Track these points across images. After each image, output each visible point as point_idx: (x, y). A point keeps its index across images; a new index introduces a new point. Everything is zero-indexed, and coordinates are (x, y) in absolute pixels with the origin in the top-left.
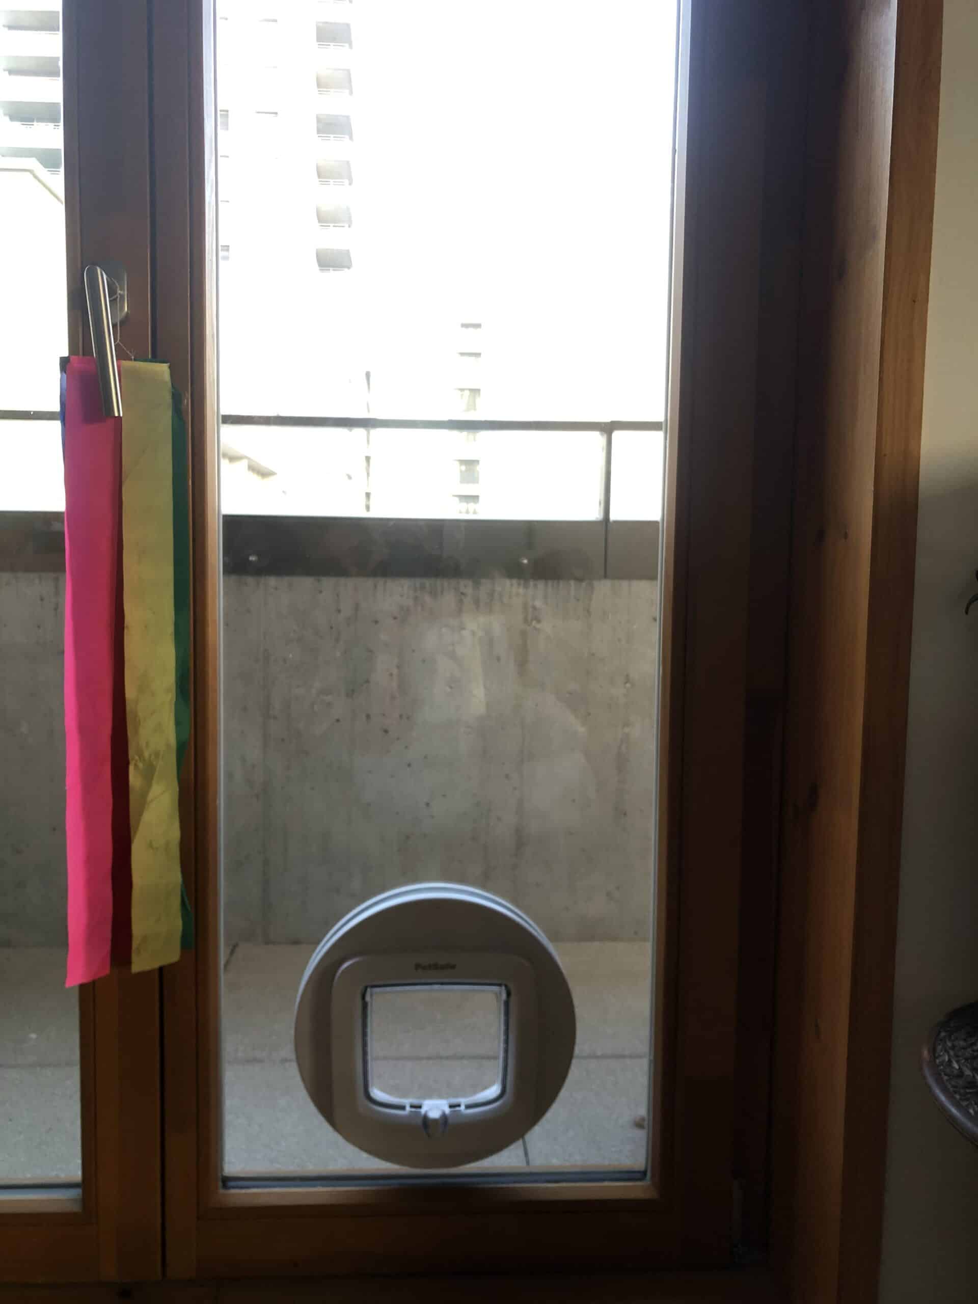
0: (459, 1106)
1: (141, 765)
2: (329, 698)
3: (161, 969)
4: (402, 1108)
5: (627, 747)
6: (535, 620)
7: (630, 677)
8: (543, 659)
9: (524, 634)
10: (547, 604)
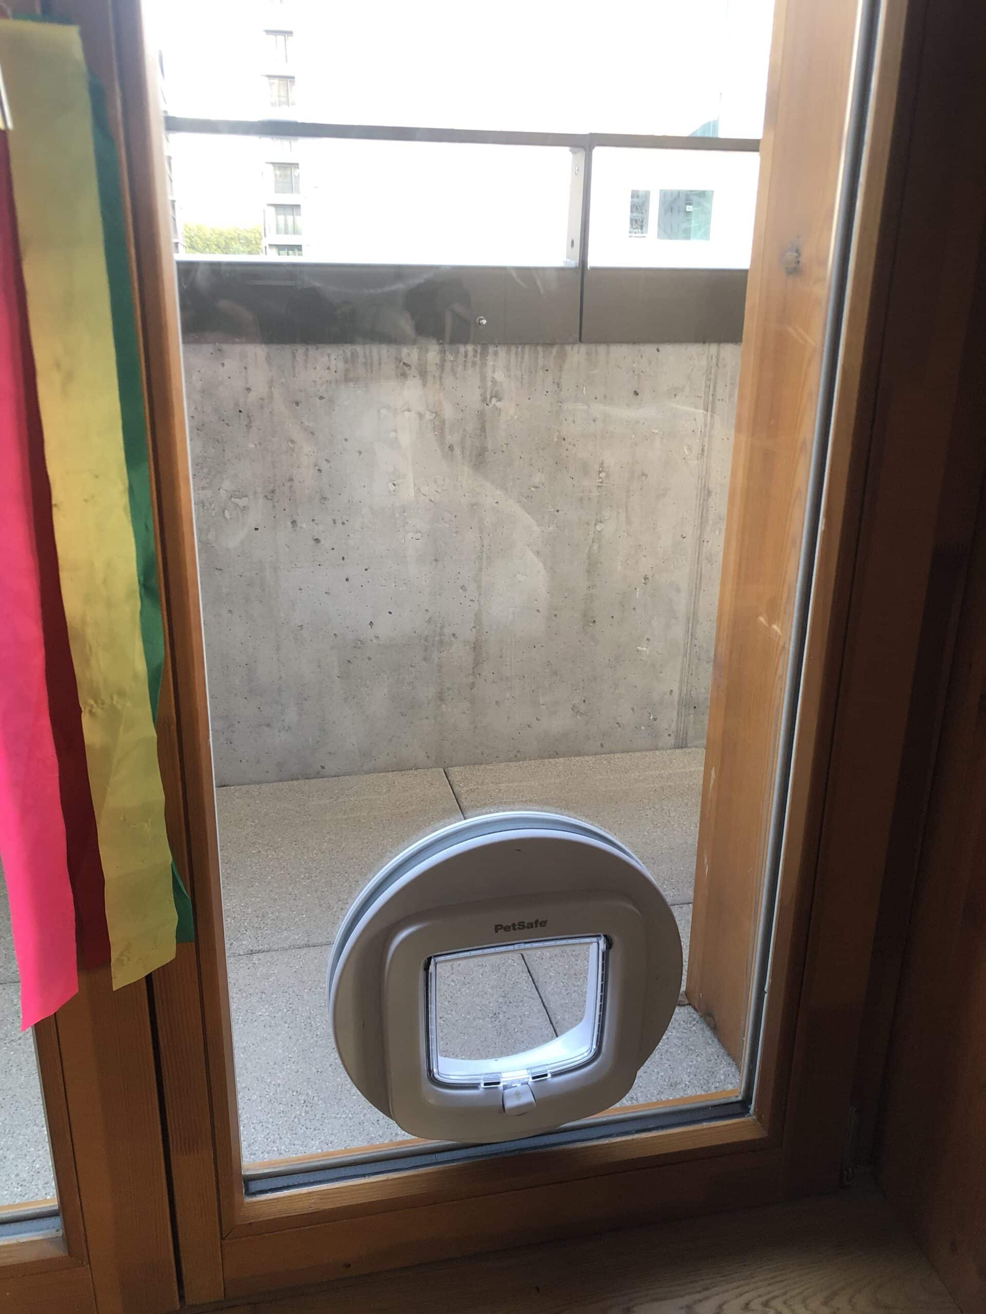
0: (546, 1075)
1: (98, 711)
2: (242, 502)
3: (149, 978)
4: (475, 1086)
5: (599, 547)
6: (496, 397)
7: (605, 465)
8: (505, 446)
9: (481, 415)
10: (509, 377)
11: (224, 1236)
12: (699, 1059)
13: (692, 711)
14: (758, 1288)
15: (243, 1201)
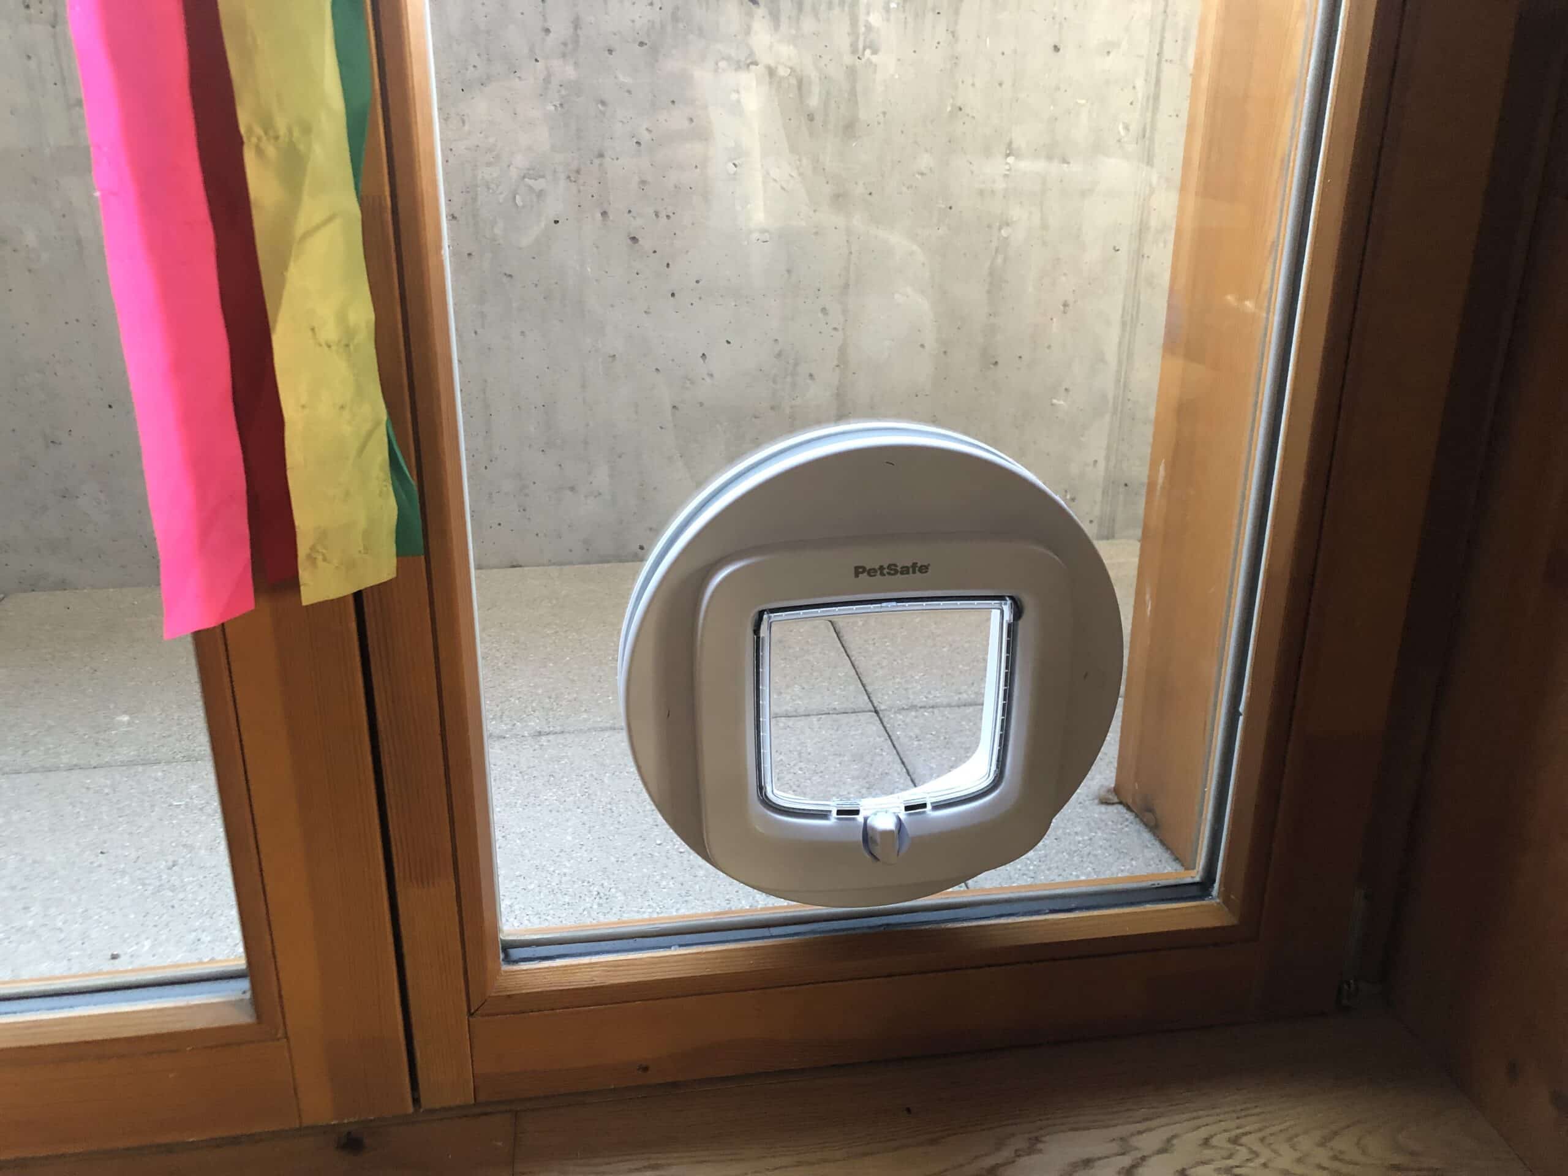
0: (924, 806)
4: (824, 815)
5: (1005, 260)
6: (870, 47)
7: (1014, 146)
8: (881, 116)
9: (852, 73)
10: (888, 20)
11: (472, 1011)
12: (1134, 863)
13: (1122, 489)
14: (1220, 1121)
15: (500, 969)
